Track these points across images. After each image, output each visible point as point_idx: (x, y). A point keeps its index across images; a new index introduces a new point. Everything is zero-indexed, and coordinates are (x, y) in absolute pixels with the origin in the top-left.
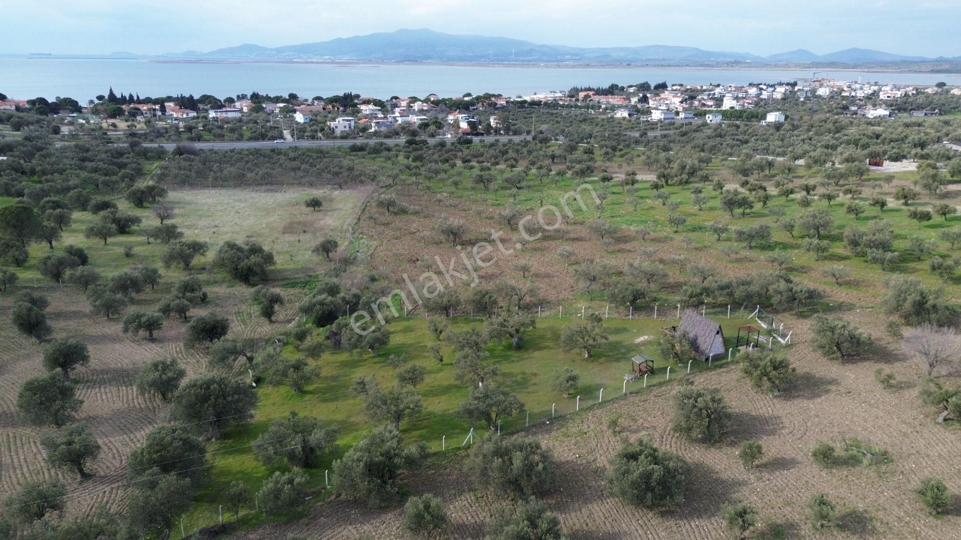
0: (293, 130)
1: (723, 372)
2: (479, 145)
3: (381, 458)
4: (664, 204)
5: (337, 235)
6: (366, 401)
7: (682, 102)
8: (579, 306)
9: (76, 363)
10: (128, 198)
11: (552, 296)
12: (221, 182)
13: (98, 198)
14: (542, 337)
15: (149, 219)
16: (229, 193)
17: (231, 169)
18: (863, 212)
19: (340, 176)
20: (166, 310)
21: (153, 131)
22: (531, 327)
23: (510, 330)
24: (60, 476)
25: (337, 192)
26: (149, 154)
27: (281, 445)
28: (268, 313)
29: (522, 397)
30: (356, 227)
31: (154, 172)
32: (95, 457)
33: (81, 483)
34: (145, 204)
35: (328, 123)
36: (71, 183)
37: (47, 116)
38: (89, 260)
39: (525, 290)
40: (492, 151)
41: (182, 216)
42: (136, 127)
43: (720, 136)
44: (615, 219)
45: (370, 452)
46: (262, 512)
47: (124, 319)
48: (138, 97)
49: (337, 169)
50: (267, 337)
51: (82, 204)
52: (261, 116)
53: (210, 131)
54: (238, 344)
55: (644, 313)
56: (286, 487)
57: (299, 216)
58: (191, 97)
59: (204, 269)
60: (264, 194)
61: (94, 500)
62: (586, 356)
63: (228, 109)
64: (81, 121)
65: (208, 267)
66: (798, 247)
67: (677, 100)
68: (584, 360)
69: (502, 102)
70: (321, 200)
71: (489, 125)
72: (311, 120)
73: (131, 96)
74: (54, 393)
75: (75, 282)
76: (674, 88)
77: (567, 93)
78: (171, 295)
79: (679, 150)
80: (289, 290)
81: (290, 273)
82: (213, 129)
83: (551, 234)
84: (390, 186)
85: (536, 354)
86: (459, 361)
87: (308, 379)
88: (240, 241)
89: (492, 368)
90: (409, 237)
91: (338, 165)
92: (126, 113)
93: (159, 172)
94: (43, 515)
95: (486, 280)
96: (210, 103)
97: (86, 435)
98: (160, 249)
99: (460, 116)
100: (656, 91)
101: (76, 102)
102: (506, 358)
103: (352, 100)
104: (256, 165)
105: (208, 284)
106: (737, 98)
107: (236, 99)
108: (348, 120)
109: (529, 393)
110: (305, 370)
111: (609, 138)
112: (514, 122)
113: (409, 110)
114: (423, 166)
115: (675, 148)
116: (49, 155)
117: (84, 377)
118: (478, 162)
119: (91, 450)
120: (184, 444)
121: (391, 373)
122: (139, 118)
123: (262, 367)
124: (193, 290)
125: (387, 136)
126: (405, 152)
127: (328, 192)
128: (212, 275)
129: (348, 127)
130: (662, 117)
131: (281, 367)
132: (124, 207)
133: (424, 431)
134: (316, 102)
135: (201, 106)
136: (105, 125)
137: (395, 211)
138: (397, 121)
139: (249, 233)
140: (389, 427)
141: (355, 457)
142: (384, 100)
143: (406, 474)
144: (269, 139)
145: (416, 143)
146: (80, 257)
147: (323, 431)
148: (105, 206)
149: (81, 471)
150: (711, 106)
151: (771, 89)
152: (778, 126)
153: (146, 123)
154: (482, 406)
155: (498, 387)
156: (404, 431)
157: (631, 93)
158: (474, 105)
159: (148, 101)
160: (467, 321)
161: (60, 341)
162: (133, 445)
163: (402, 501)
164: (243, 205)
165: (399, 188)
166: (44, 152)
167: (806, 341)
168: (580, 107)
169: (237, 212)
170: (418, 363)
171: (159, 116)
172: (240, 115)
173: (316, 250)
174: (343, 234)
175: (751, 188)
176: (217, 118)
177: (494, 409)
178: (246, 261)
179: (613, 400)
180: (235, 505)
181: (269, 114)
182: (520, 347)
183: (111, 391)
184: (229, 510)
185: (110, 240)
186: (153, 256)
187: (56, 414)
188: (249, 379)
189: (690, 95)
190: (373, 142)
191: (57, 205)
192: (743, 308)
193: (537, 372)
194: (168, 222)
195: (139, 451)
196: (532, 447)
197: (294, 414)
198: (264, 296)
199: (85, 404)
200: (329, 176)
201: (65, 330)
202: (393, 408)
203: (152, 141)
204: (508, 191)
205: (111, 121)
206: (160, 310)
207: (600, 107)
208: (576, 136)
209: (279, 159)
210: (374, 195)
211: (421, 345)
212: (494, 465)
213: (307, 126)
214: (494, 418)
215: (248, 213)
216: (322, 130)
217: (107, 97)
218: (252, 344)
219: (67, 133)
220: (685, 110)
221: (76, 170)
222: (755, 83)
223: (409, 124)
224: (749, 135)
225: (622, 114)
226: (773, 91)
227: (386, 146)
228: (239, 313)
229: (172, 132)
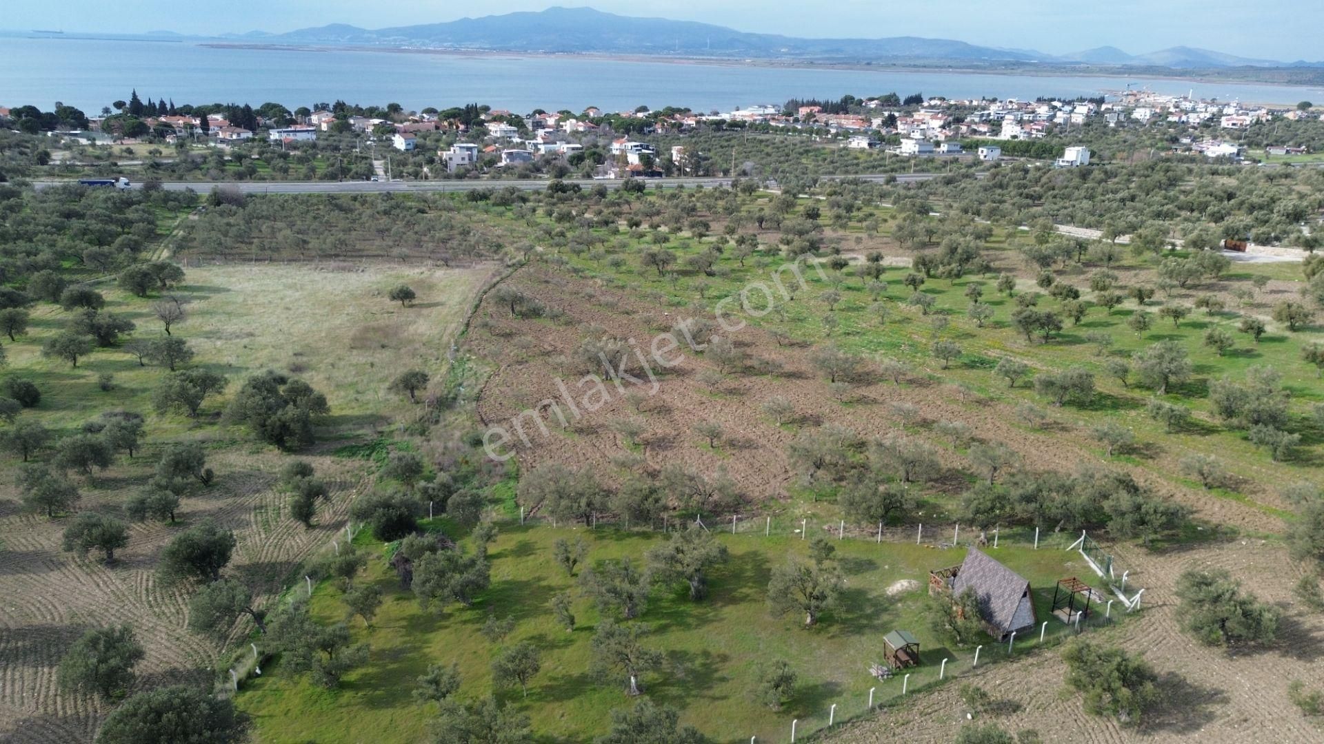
0: (388, 164)
1: (1032, 664)
2: (654, 192)
4: (925, 313)
5: (433, 354)
7: (943, 127)
8: (797, 511)
10: (122, 284)
11: (754, 491)
12: (269, 254)
14: (737, 576)
16: (280, 272)
18: (1230, 346)
19: (449, 244)
21: (185, 161)
23: (685, 569)
25: (439, 273)
28: (304, 513)
30: (462, 339)
31: (174, 233)
34: (149, 293)
35: (441, 152)
38: (43, 397)
40: (671, 210)
41: (203, 313)
42: (161, 153)
43: (1001, 186)
44: (851, 337)
48: (172, 105)
49: (443, 234)
51: (53, 293)
52: (346, 138)
53: (268, 161)
55: (900, 529)
57: (379, 316)
58: (248, 107)
59: (219, 414)
60: (330, 275)
62: (809, 620)
63: (300, 127)
64: (84, 141)
66: (1134, 404)
67: (936, 123)
68: (806, 628)
69: (690, 122)
70: (416, 287)
71: (670, 160)
72: (416, 146)
73: (162, 104)
76: (933, 103)
77: (782, 108)
80: (345, 461)
83: (754, 362)
84: (520, 264)
85: (729, 611)
91: (447, 225)
92: (152, 130)
93: (181, 233)
95: (653, 449)
96: (274, 116)
98: (155, 377)
99: (629, 145)
100: (906, 108)
101: (82, 114)
102: (679, 620)
103: (478, 115)
105: (221, 448)
106: (1020, 122)
107: (312, 110)
108: (469, 149)
109: (714, 699)
112: (710, 154)
114: (570, 231)
118: (651, 226)
122: (168, 139)
125: (524, 176)
126: (547, 204)
127: (430, 275)
129: (467, 159)
130: (916, 149)
134: (426, 117)
135: (261, 120)
136: (117, 149)
137: (524, 311)
138: (539, 150)
139: (298, 349)
144: (353, 178)
145: (563, 189)
148: (83, 298)
150: (985, 133)
151: (1068, 108)
152: (1084, 174)
153: (177, 147)
157: (872, 110)
158: (650, 125)
159: (187, 111)
160: (619, 534)
164: (297, 295)
165: (532, 268)
167: (1165, 604)
168: (800, 132)
169: (288, 309)
171: (198, 137)
172: (314, 137)
173: (393, 388)
174: (442, 351)
175: (1056, 291)
176: (281, 141)
178: (279, 413)
179: (853, 721)
181: (358, 136)
182: (701, 596)
185: (81, 360)
188: (251, 657)
189: (955, 116)
190: (502, 184)
192: (1057, 529)
193: (727, 652)
200: (432, 245)
203: (179, 179)
204: (694, 280)
205: (127, 143)
207: (828, 132)
209: (361, 213)
210: (494, 280)
211: (544, 583)
213: (409, 155)
215: (301, 311)
217: (128, 104)
219: (58, 163)
220: (949, 139)
221: (52, 234)
222: (1046, 98)
223: (555, 155)
224: (1042, 186)
225: (860, 143)
226: (1072, 111)
227: (520, 194)
228: (260, 508)
229: (212, 162)
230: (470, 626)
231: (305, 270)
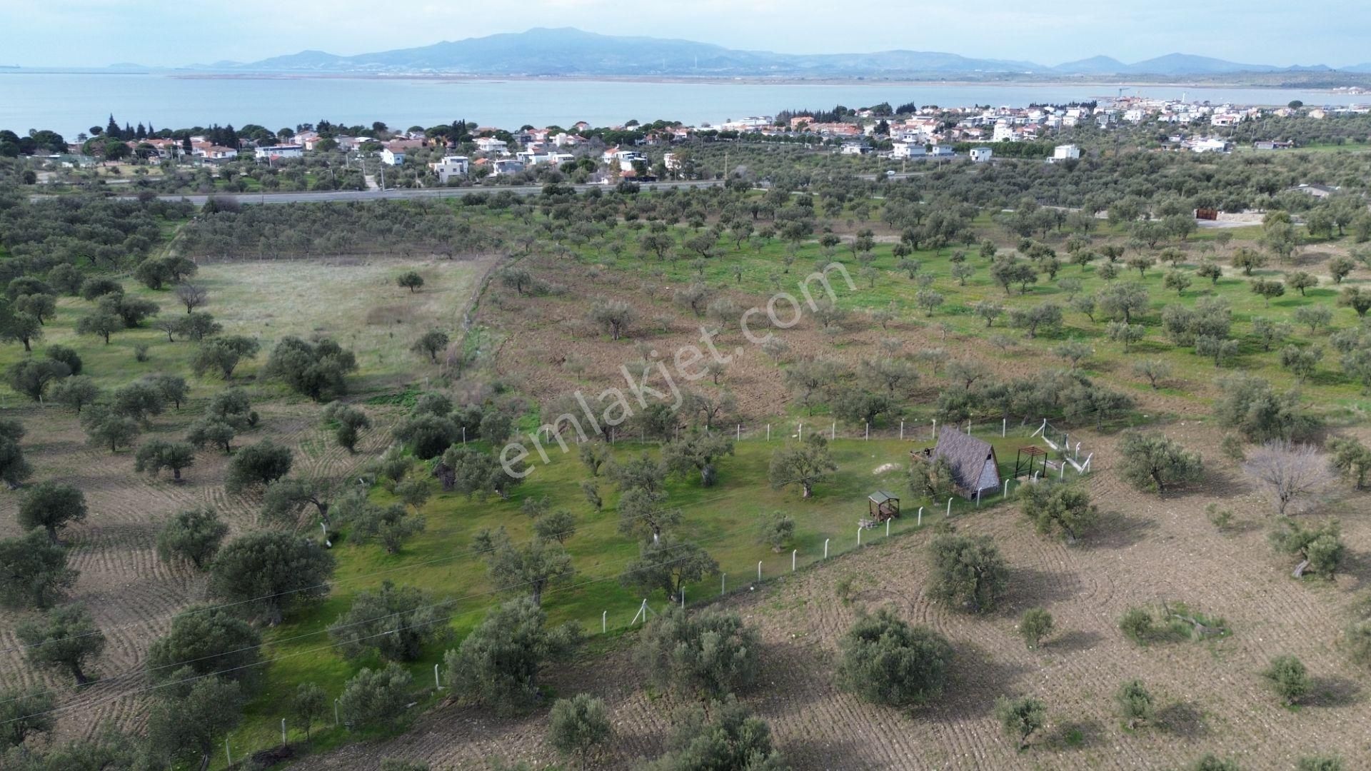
0: (380, 175)
1: (996, 513)
2: (650, 193)
3: (514, 646)
4: (912, 277)
5: (447, 326)
6: (491, 563)
7: (935, 132)
8: (794, 423)
9: (67, 518)
10: (138, 277)
11: (756, 412)
12: (275, 252)
13: (95, 277)
14: (743, 468)
15: (170, 306)
16: (288, 268)
17: (291, 232)
18: (1188, 285)
19: (450, 240)
20: (199, 439)
21: (174, 178)
22: (727, 454)
23: (697, 458)
24: (48, 681)
25: (444, 265)
26: (169, 211)
27: (370, 631)
28: (348, 440)
29: (714, 554)
30: (474, 315)
31: (176, 238)
32: (97, 655)
33: (78, 691)
34: (164, 285)
35: (430, 165)
36: (54, 255)
37: (16, 157)
38: (84, 367)
39: (717, 402)
40: (667, 203)
41: (220, 301)
42: (147, 172)
43: (990, 178)
44: (844, 299)
45: (498, 638)
46: (344, 727)
47: (138, 452)
48: (151, 129)
49: (444, 231)
50: (347, 476)
51: (72, 288)
52: (334, 156)
53: (257, 177)
54: (305, 486)
55: (885, 431)
56: (378, 690)
57: (390, 300)
58: (230, 128)
59: (252, 377)
60: (338, 269)
61: (97, 717)
62: (805, 494)
63: (284, 146)
64: (67, 165)
65: (258, 375)
66: (1098, 334)
67: (929, 129)
68: (801, 500)
69: (681, 134)
70: (421, 276)
71: (663, 165)
72: (405, 161)
73: (141, 128)
74: (36, 561)
75: (62, 400)
76: (925, 111)
77: (774, 120)
78: (206, 417)
79: (933, 200)
80: (377, 407)
81: (378, 382)
82: (261, 174)
84: (522, 255)
85: (735, 493)
86: (624, 506)
87: (406, 535)
88: (305, 336)
89: (672, 513)
90: (550, 328)
91: (446, 226)
92: (134, 152)
93: (184, 237)
94: (22, 739)
96: (258, 136)
97: (84, 621)
98: (188, 349)
99: (621, 154)
100: (899, 117)
101: (60, 138)
102: (692, 499)
103: (465, 131)
104: (326, 226)
105: (259, 401)
106: (1013, 126)
107: (295, 131)
108: (459, 161)
109: (725, 547)
110: (402, 522)
111: (834, 183)
112: (699, 161)
113: (547, 145)
114: (570, 224)
115: (928, 196)
116: (21, 214)
117: (79, 537)
118: (649, 219)
119: (92, 644)
120: (227, 632)
121: (527, 524)
122: (151, 159)
123: (340, 518)
124: (237, 410)
125: (516, 183)
126: (543, 205)
127: (432, 265)
128: (265, 386)
129: (458, 170)
130: (909, 153)
131: (367, 517)
132: (133, 289)
133: (577, 604)
134: (413, 135)
135: (244, 142)
136: (101, 170)
137: (530, 290)
138: (531, 161)
139: (318, 325)
140: (527, 601)
141: (477, 646)
142: (511, 130)
143: (551, 667)
144: (345, 189)
145: (558, 192)
146: (70, 362)
147: (431, 609)
148: (104, 288)
149: (78, 673)
150: (977, 137)
151: (1060, 113)
152: (1070, 165)
153: (162, 167)
154: (658, 567)
155: (682, 540)
156: (546, 606)
157: (864, 119)
158: (640, 137)
159: (166, 134)
160: (635, 446)
161: (43, 486)
162: (153, 634)
163: (546, 705)
164: (308, 284)
165: (535, 257)
166: (13, 210)
167: (1111, 468)
168: (792, 140)
169: (300, 295)
170: (566, 509)
171: (182, 157)
172: (301, 154)
173: (416, 348)
174: (456, 324)
175: (1034, 252)
176: (268, 158)
177: (676, 570)
178: (315, 365)
179: (844, 555)
180: (304, 717)
181: (345, 153)
182: (711, 483)
183: (119, 557)
184: (296, 725)
185: (114, 337)
186: (178, 360)
187: (39, 592)
188: (321, 535)
189: (948, 122)
190: (496, 191)
191: (34, 288)
192: (1023, 422)
193: (735, 518)
194: (199, 310)
195: (162, 644)
196: (730, 625)
197: (388, 585)
198: (342, 416)
199: (82, 577)
200: (434, 241)
201: (51, 470)
202: (531, 573)
203: (172, 192)
204: (691, 261)
205: (111, 164)
206: (190, 438)
207: (820, 140)
208: (787, 180)
209: (360, 217)
210: (499, 268)
211: (570, 482)
212: (676, 650)
213: (399, 169)
214: (676, 585)
215: (314, 297)
216: (422, 174)
217: (105, 129)
218: (325, 485)
219: (46, 182)
220: (940, 143)
221: (61, 236)
222: (1038, 104)
223: (548, 164)
224: (1030, 177)
225: (852, 149)
226: (1063, 115)
227: (516, 197)
228: (305, 441)
229: (201, 179)
230: (508, 512)
231: (312, 266)
